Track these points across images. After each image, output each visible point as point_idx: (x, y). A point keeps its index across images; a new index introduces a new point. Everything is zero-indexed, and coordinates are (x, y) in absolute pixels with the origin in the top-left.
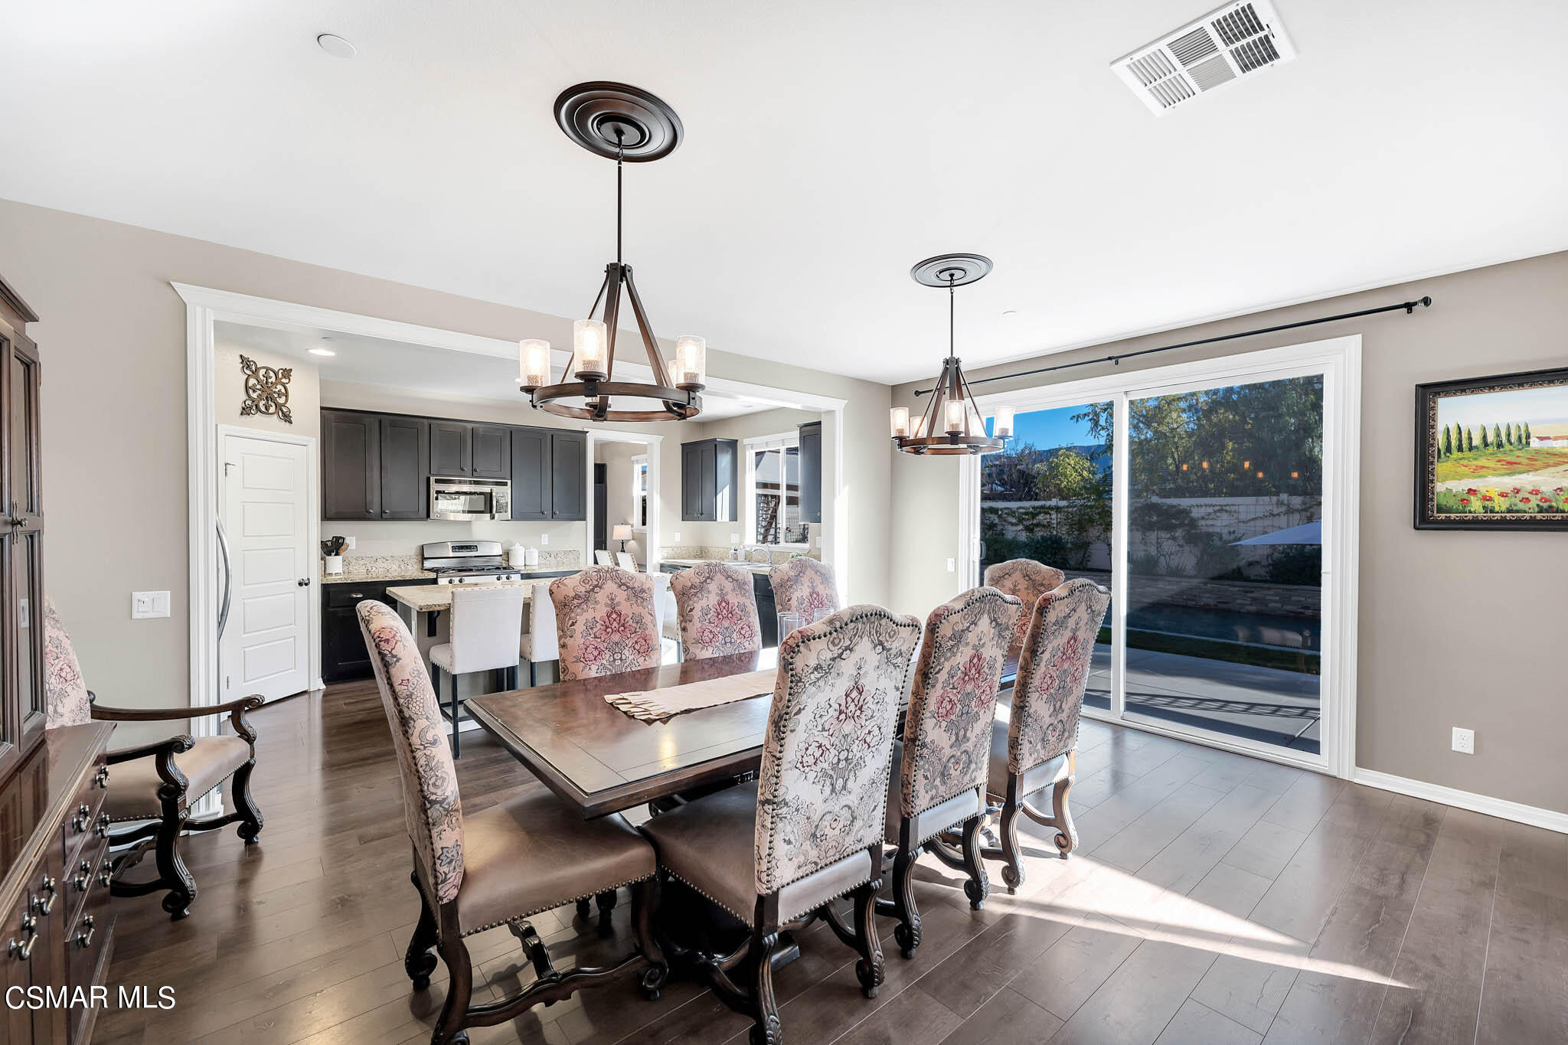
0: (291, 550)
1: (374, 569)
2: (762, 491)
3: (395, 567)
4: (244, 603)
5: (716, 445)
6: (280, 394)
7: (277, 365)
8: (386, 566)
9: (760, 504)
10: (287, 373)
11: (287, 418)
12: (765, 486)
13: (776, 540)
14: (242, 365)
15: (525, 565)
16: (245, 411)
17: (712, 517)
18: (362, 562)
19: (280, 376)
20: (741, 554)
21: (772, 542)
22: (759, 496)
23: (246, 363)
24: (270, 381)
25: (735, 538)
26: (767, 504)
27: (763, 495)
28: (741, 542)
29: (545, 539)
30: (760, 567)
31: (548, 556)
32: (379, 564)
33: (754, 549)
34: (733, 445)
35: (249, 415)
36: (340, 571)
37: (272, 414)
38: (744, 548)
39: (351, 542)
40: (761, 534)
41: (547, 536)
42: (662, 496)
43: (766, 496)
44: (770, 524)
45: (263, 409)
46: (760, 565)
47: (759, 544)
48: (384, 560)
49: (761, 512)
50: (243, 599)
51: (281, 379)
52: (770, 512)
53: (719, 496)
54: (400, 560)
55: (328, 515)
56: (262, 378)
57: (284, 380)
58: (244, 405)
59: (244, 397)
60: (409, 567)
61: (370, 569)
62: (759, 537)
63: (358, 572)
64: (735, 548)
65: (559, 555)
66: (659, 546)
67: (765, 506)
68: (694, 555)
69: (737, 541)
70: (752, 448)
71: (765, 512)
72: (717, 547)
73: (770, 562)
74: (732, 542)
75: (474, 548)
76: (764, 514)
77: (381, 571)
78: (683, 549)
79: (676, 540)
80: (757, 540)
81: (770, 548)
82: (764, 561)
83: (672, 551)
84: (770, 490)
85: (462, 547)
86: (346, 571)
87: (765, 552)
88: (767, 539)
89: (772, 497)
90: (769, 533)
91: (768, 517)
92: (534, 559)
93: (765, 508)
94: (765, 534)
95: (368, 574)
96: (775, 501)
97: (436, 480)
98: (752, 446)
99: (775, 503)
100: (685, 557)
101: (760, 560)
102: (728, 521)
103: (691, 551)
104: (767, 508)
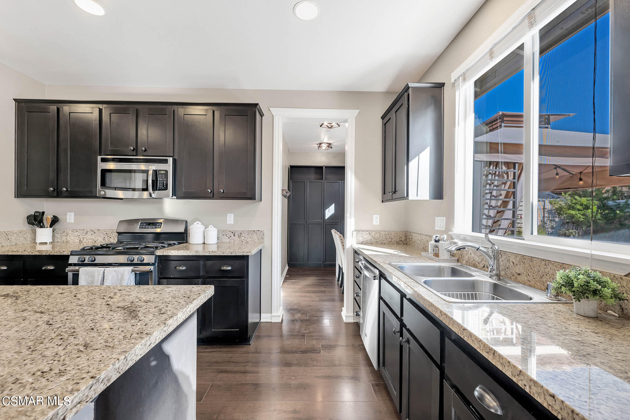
1: (85, 239)
2: (486, 156)
5: (408, 95)
8: (94, 238)
12: (493, 147)
15: (204, 243)
17: (403, 194)
18: (76, 234)
20: (445, 249)
25: (440, 223)
27: (490, 163)
28: (448, 229)
29: (230, 219)
31: (232, 235)
32: (89, 236)
36: (48, 240)
38: (452, 239)
39: (70, 218)
41: (232, 215)
42: (356, 175)
43: (496, 164)
44: (505, 204)
48: (93, 233)
49: (488, 187)
52: (505, 187)
54: (105, 233)
55: (22, 192)
61: (82, 239)
62: (484, 222)
63: (74, 242)
64: (437, 239)
65: (243, 234)
66: (353, 229)
67: (495, 180)
68: (397, 241)
69: (442, 228)
70: (464, 80)
71: (495, 188)
72: (419, 234)
73: (497, 275)
74: (436, 229)
75: (159, 226)
76: (495, 190)
77: (90, 242)
78: (383, 233)
79: (374, 223)
80: (476, 227)
81: (493, 244)
82: (484, 267)
83: (368, 236)
84: (503, 155)
85: (149, 224)
86: (65, 241)
87: (485, 253)
88: (500, 225)
89: (507, 164)
90: (503, 217)
91: (501, 195)
92: (212, 238)
93: (496, 183)
94: (496, 219)
95: (80, 244)
96: (514, 171)
97: (102, 159)
98: (464, 77)
99: (514, 173)
100: (385, 243)
101: (477, 263)
102: (428, 199)
103: (394, 237)
104: (500, 183)
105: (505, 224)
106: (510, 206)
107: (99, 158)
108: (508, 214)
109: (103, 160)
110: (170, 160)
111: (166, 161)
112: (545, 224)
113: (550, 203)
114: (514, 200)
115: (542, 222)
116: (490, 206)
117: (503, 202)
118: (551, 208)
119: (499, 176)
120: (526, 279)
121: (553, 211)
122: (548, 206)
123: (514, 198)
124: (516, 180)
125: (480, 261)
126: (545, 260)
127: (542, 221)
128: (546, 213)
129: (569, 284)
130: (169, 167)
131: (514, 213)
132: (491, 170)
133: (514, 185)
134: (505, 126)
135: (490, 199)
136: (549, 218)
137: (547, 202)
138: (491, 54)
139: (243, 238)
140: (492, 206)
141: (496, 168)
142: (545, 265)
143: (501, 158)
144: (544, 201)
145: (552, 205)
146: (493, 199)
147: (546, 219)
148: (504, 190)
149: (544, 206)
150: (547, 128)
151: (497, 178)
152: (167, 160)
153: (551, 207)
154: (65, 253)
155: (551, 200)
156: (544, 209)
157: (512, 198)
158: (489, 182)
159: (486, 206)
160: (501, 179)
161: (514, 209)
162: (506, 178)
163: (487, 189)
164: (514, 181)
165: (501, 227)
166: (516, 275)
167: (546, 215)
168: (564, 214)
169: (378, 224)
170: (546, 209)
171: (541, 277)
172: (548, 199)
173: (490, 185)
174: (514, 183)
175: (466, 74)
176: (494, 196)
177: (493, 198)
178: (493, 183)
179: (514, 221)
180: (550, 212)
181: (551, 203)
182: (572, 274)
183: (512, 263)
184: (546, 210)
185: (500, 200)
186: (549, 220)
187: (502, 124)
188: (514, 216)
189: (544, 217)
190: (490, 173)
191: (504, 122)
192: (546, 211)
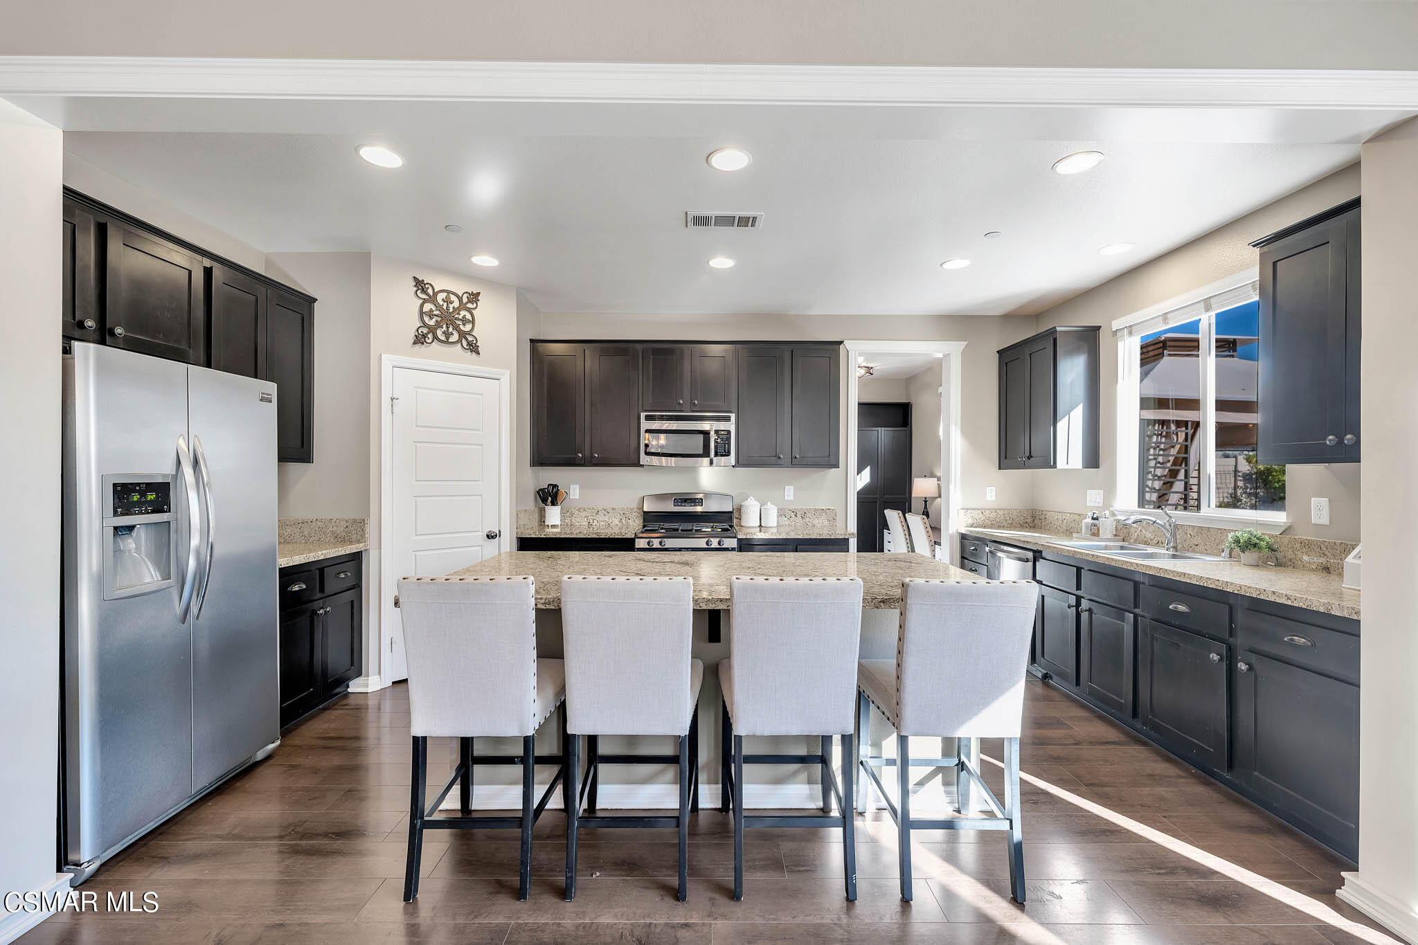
0: (478, 497)
1: (595, 521)
2: (1152, 415)
3: (616, 521)
4: (416, 555)
5: (1055, 340)
6: (465, 321)
7: (460, 288)
8: (607, 519)
9: (1150, 437)
10: (474, 297)
11: (473, 348)
12: (1162, 403)
13: (1186, 502)
14: (415, 289)
15: (760, 525)
16: (420, 340)
17: (1049, 462)
18: (584, 514)
19: (465, 300)
20: (1107, 527)
21: (1176, 507)
22: (1145, 423)
23: (420, 285)
24: (451, 306)
25: (1094, 498)
26: (1168, 436)
27: (1155, 421)
28: (1107, 504)
29: (789, 493)
30: (1151, 556)
31: (793, 514)
32: (601, 517)
33: (1133, 518)
34: (1090, 339)
35: (423, 343)
36: (558, 522)
37: (453, 343)
38: (1114, 515)
39: (575, 493)
40: (1153, 490)
41: (792, 487)
42: (964, 432)
43: (1163, 423)
44: (1173, 474)
45: (443, 338)
46: (1150, 550)
47: (1150, 510)
48: (606, 513)
49: (1152, 451)
50: (414, 551)
51: (467, 303)
52: (1173, 451)
53: (1061, 425)
54: (622, 513)
55: (540, 459)
56: (441, 303)
57: (469, 305)
58: (417, 334)
59: (419, 324)
60: (631, 521)
61: (591, 521)
62: (1148, 496)
63: (581, 525)
64: (1095, 516)
65: (808, 515)
66: (960, 507)
67: (1161, 443)
68: (1021, 523)
69: (1099, 503)
70: (1130, 333)
71: (1161, 452)
72: (1059, 512)
73: (1174, 547)
74: (1088, 505)
75: (699, 502)
76: (1161, 455)
77: (603, 525)
78: (1001, 513)
79: (989, 499)
80: (1142, 502)
81: (1171, 517)
82: (1158, 543)
83: (981, 515)
84: (1174, 411)
85: (686, 500)
86: (569, 524)
87: (1161, 525)
88: (1168, 500)
89: (1179, 424)
90: (1172, 490)
91: (1169, 461)
92: (772, 519)
93: (1162, 446)
94: (1162, 492)
95: (589, 528)
96: (1187, 431)
97: (646, 416)
98: (1130, 330)
99: (1187, 434)
100: (1003, 526)
101: (1149, 541)
102: (1081, 468)
103: (1016, 517)
104: (1167, 446)
105: (1174, 498)
106: (1181, 475)
107: (643, 415)
108: (1179, 486)
109: (648, 418)
110: (733, 416)
111: (728, 419)
112: (1238, 502)
113: (1247, 461)
114: (1186, 468)
115: (1231, 497)
116: (1155, 475)
117: (1170, 470)
118: (1248, 470)
119: (1166, 437)
120: (1203, 548)
121: (1254, 476)
122: (1244, 467)
123: (1186, 465)
124: (1189, 443)
125: (1152, 537)
126: (1221, 529)
127: (1231, 495)
128: (1241, 480)
129: (1237, 541)
130: (731, 426)
131: (1186, 484)
132: (1155, 430)
133: (1186, 449)
134: (1170, 355)
135: (1155, 467)
136: (1247, 489)
137: (1241, 459)
138: (1165, 317)
139: (807, 520)
140: (1156, 476)
141: (1162, 428)
142: (1221, 533)
143: (1172, 415)
144: (1235, 457)
145: (1251, 465)
146: (1158, 467)
147: (1239, 492)
148: (1172, 455)
149: (1236, 466)
150: (1233, 356)
151: (1163, 440)
152: (730, 417)
153: (1249, 468)
154: (628, 536)
155: (1251, 453)
156: (1236, 471)
157: (1184, 466)
158: (1153, 445)
159: (1150, 476)
160: (1168, 441)
161: (1186, 480)
162: (1175, 440)
163: (1151, 455)
164: (1186, 443)
165: (1169, 503)
166: (1194, 546)
167: (1240, 484)
168: (1275, 482)
169: (993, 498)
170: (1239, 472)
171: (1217, 545)
172: (1245, 452)
173: (1155, 449)
174: (1186, 446)
175: (1133, 328)
176: (1159, 463)
177: (1159, 465)
178: (1158, 447)
179: (1186, 495)
180: (1247, 478)
181: (1249, 460)
182: (1239, 534)
183: (1189, 535)
184: (1240, 474)
185: (1167, 468)
186: (1245, 493)
187: (1165, 351)
188: (1186, 489)
189: (1236, 487)
190: (1155, 434)
191: (1168, 348)
192: (1239, 476)
